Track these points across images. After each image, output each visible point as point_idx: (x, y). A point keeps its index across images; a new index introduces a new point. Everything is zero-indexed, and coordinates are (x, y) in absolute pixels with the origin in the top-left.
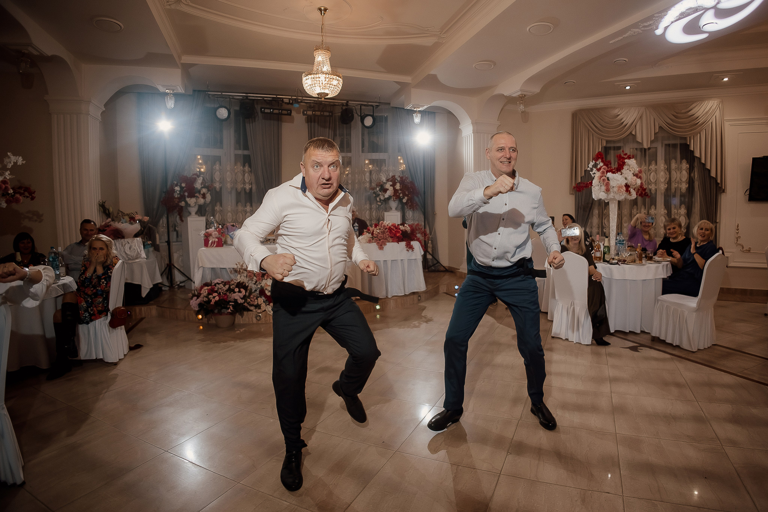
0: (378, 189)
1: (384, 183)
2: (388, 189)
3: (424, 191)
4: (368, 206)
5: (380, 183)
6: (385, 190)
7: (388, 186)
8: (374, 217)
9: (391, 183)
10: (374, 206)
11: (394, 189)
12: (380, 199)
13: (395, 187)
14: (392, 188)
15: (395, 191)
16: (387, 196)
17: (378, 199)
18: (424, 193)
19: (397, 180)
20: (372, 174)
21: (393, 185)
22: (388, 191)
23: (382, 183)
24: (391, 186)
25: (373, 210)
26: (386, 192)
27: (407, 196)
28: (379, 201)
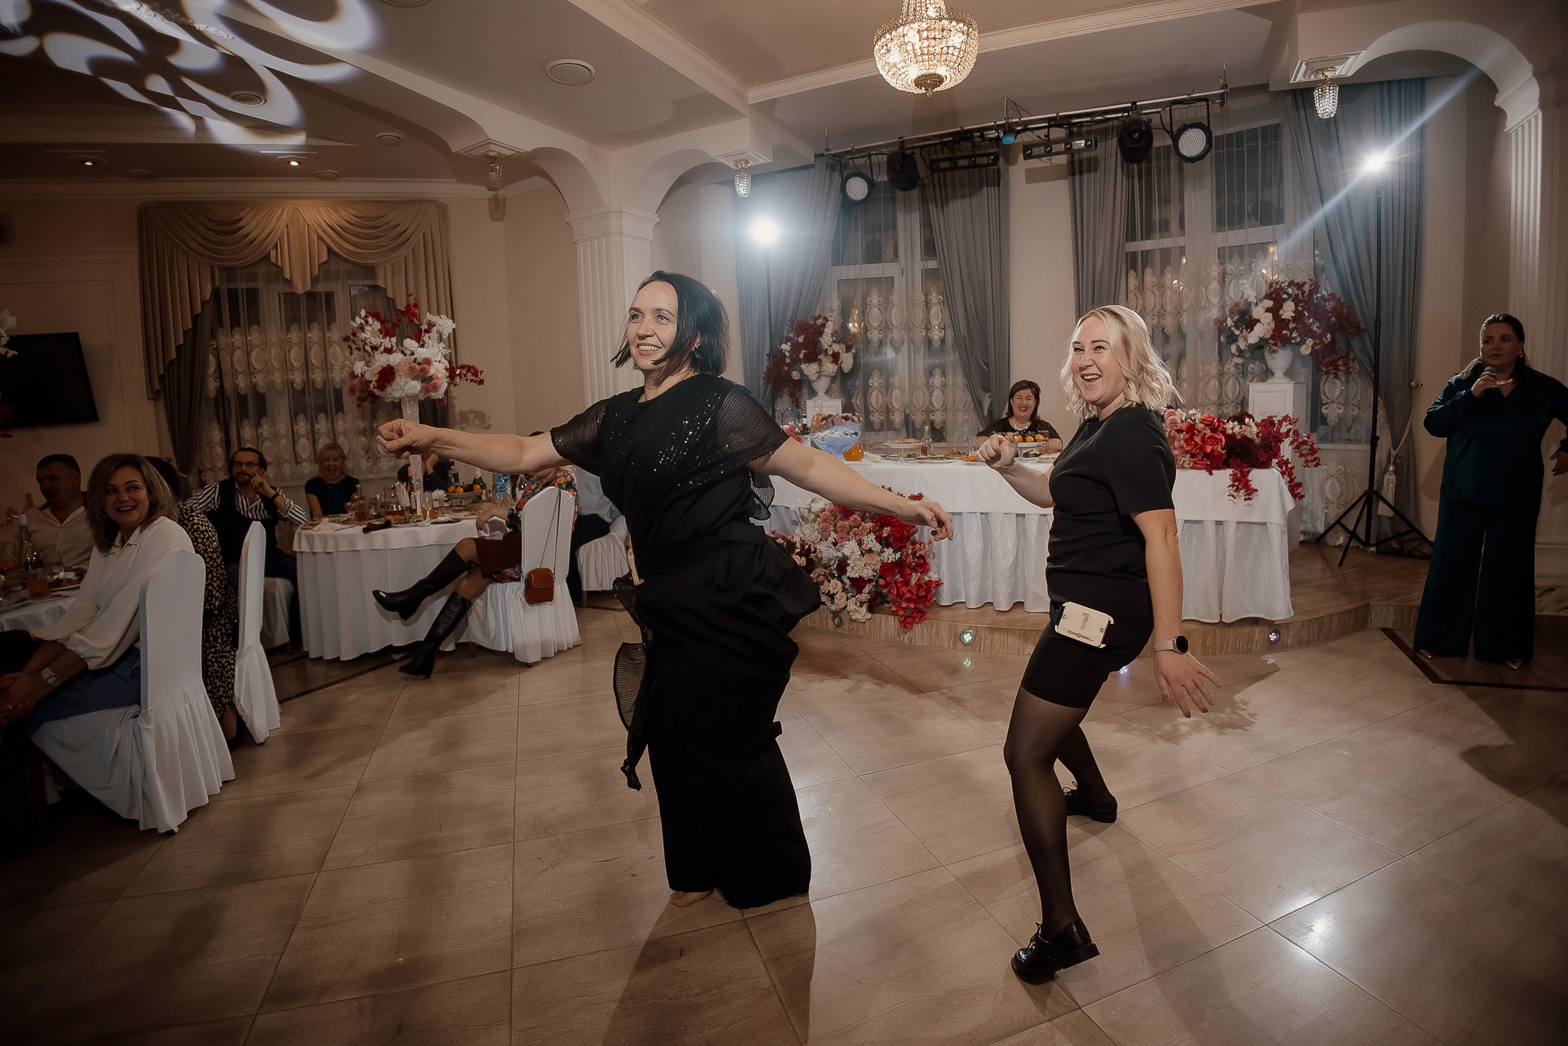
0: (1229, 322)
1: (1250, 304)
2: (1258, 321)
3: (1378, 320)
4: (1213, 368)
5: (1237, 305)
6: (1250, 324)
7: (1258, 312)
8: (1230, 395)
9: (1269, 303)
10: (1230, 367)
11: (1277, 317)
12: (1238, 348)
13: (1281, 312)
14: (1270, 315)
15: (1280, 323)
16: (1253, 338)
17: (1233, 348)
18: (1378, 327)
19: (1288, 294)
20: (1226, 285)
21: (1275, 311)
22: (1258, 324)
23: (1242, 306)
24: (1268, 310)
25: (1226, 377)
26: (1252, 330)
27: (1313, 335)
28: (1237, 354)
